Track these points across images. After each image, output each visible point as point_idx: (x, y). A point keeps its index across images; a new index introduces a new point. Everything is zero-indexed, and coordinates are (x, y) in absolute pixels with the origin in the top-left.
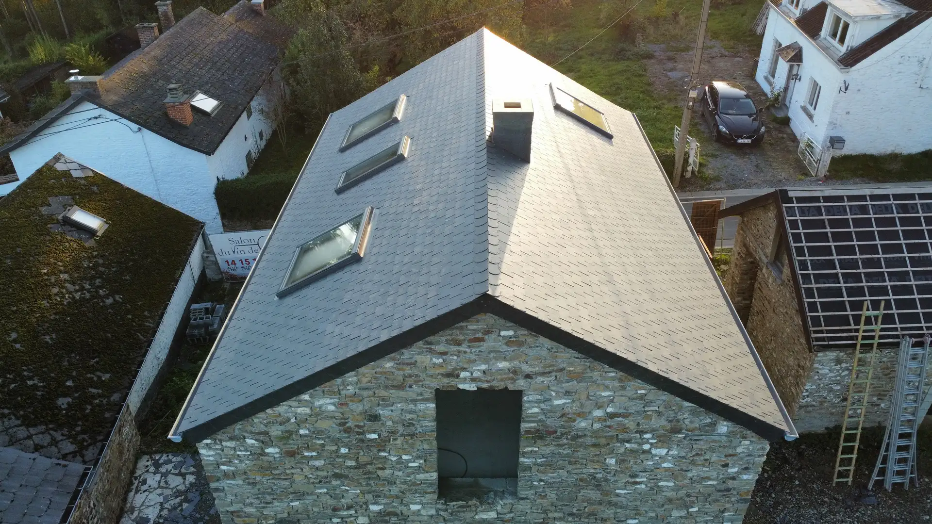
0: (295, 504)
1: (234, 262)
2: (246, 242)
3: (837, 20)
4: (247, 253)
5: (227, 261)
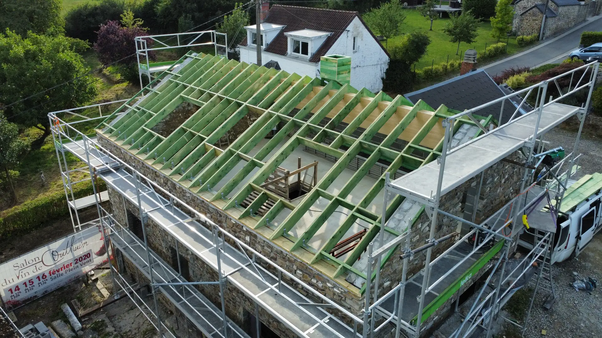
1: (17, 288)
2: (31, 262)
3: (296, 42)
4: (31, 273)
5: (11, 290)
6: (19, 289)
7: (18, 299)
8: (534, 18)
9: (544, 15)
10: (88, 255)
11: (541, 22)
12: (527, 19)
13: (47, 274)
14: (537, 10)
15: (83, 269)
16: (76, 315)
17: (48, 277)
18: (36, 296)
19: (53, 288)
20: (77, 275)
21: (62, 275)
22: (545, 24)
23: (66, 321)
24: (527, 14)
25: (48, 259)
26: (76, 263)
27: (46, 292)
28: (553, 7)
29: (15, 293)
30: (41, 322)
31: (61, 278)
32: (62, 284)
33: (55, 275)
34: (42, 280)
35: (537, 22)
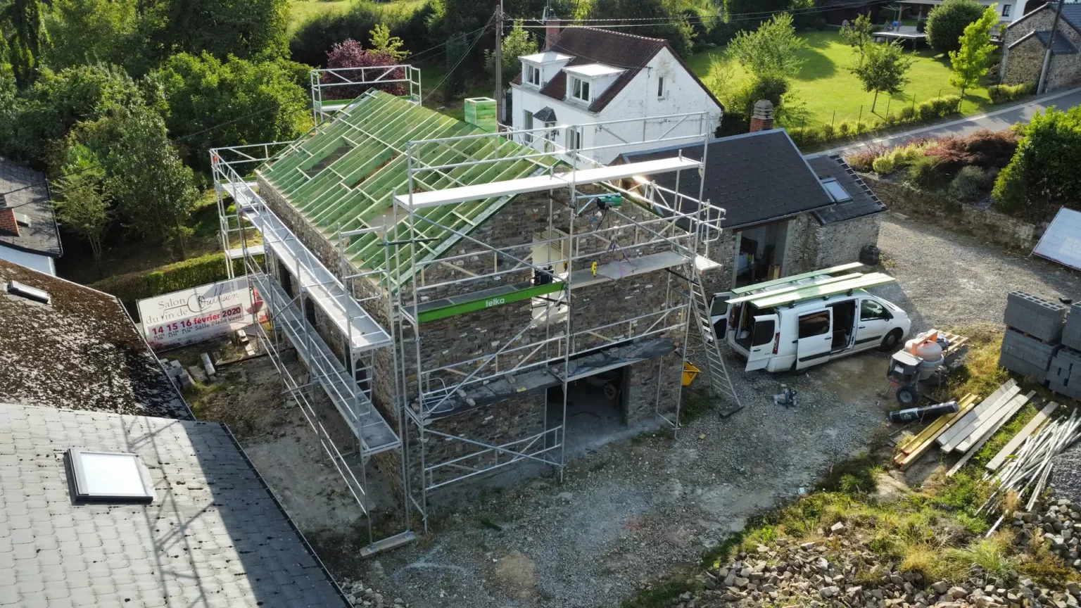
0: (445, 352)
1: (161, 329)
2: (176, 303)
3: (577, 82)
4: (176, 316)
5: (154, 330)
6: (162, 331)
7: (161, 341)
8: (1032, 55)
9: (1048, 51)
10: (237, 310)
11: (1042, 62)
12: (1020, 57)
13: (192, 321)
14: (1038, 41)
15: (231, 325)
16: (213, 362)
17: (193, 325)
18: (179, 344)
19: (199, 339)
20: (224, 331)
21: (208, 326)
22: (1048, 66)
23: (203, 367)
24: (1020, 47)
25: (193, 303)
26: (224, 316)
27: (190, 341)
28: (1071, 36)
29: (159, 334)
30: (177, 361)
31: (206, 330)
32: (207, 337)
33: (201, 325)
34: (186, 327)
35: (1036, 61)
